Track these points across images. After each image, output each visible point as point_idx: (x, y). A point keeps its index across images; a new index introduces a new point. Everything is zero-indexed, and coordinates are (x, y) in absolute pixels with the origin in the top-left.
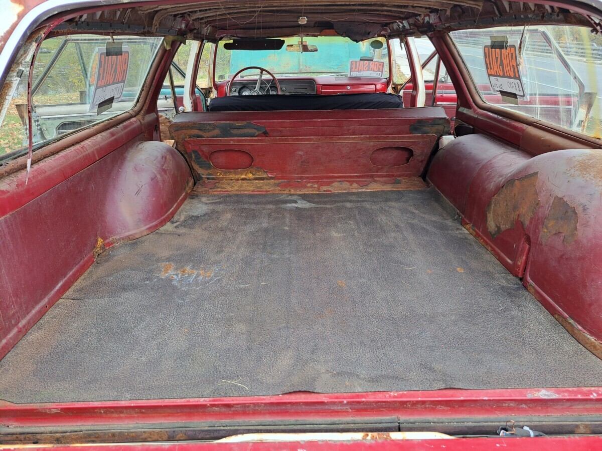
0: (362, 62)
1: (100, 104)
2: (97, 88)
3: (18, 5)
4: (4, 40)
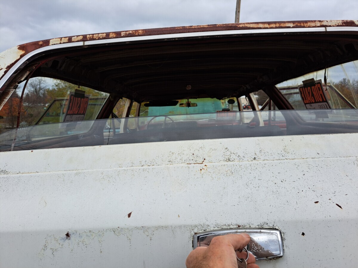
0: (223, 111)
3: (21, 51)
4: (9, 67)
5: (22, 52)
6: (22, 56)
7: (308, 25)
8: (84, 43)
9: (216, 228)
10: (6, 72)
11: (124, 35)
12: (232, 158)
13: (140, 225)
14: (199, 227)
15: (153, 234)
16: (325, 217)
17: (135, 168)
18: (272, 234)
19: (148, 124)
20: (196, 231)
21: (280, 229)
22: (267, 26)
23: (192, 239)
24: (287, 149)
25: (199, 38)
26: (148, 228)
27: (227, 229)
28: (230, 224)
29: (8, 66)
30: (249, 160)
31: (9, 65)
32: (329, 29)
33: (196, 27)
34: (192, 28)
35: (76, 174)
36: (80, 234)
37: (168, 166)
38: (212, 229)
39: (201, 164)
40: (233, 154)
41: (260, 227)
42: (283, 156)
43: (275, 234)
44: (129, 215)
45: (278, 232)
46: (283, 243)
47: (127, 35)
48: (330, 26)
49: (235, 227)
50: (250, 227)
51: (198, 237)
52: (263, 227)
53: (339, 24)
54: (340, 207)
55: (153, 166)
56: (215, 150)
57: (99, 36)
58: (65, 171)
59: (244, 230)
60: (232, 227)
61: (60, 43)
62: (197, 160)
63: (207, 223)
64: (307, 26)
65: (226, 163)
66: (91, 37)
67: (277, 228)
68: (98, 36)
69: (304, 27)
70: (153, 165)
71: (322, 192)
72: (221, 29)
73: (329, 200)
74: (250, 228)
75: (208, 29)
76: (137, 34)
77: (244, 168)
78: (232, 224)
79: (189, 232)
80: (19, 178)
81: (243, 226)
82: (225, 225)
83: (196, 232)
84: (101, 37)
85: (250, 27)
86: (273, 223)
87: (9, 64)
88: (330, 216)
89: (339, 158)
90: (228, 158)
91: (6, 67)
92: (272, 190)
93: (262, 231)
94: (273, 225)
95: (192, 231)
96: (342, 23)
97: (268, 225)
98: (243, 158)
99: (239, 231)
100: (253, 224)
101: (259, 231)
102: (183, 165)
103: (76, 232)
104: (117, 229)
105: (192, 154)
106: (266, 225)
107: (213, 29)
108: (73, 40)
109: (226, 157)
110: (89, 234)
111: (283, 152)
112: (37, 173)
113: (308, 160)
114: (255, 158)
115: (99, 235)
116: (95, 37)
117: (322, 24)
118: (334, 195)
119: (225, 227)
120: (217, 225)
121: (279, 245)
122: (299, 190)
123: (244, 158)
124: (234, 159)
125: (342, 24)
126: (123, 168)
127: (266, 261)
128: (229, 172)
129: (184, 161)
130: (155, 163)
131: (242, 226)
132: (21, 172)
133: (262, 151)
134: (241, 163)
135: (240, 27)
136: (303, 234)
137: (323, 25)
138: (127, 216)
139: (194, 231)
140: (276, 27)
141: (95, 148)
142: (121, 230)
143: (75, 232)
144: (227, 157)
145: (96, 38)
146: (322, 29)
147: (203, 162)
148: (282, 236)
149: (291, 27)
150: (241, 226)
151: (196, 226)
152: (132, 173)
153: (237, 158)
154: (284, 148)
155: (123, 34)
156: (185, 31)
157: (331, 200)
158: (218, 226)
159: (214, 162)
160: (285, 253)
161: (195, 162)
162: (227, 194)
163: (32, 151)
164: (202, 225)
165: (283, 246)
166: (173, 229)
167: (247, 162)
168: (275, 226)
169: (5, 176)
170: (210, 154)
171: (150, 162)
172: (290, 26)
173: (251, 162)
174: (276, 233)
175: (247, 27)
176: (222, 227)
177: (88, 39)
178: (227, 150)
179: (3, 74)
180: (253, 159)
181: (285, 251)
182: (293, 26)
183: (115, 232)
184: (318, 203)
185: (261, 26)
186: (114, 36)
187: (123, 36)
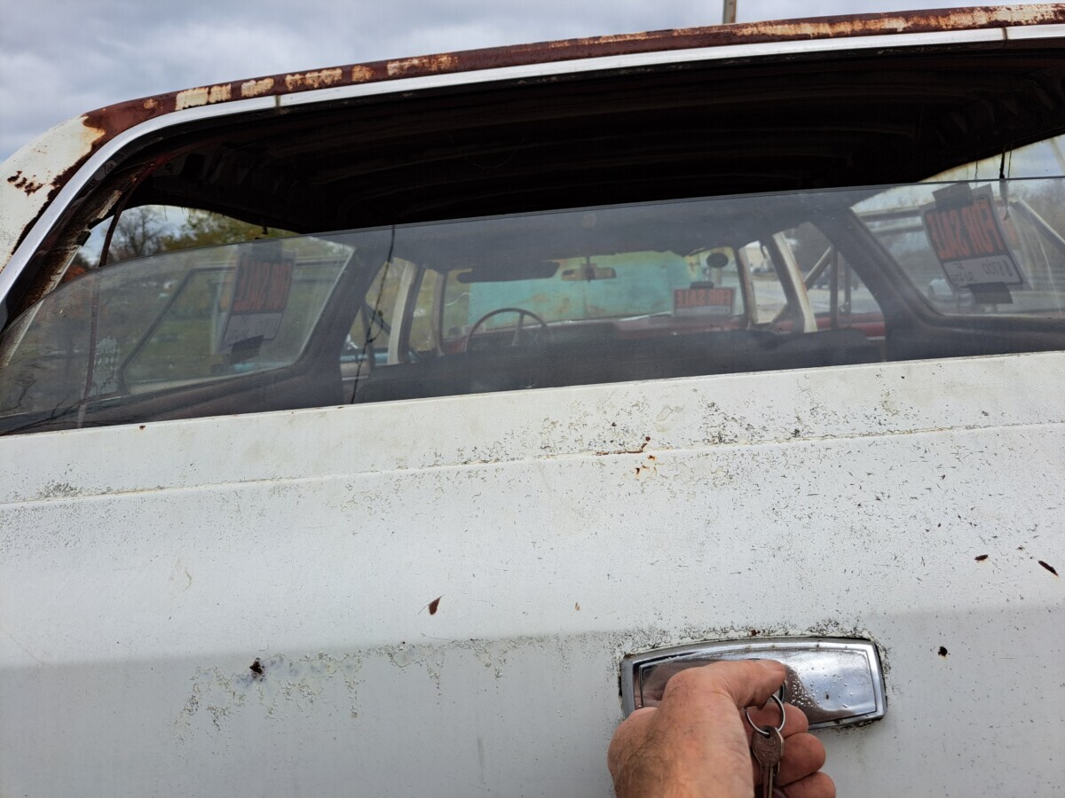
0: (694, 292)
1: (235, 345)
2: (232, 314)
3: (95, 130)
4: (61, 181)
5: (97, 134)
6: (96, 146)
7: (952, 23)
8: (278, 102)
9: (688, 640)
10: (52, 196)
11: (396, 70)
12: (728, 433)
13: (464, 634)
14: (637, 639)
15: (505, 660)
16: (1008, 600)
17: (443, 468)
18: (852, 652)
19: (471, 335)
20: (628, 649)
21: (876, 637)
22: (825, 29)
23: (616, 674)
24: (892, 403)
25: (622, 72)
26: (490, 643)
27: (720, 642)
28: (729, 625)
29: (59, 177)
30: (781, 439)
31: (61, 173)
32: (1015, 34)
33: (611, 41)
34: (600, 44)
35: (274, 491)
36: (291, 664)
37: (541, 460)
38: (675, 642)
39: (638, 452)
40: (732, 422)
41: (817, 634)
42: (880, 424)
43: (859, 652)
44: (433, 608)
45: (869, 648)
46: (884, 679)
47: (404, 73)
48: (1018, 24)
49: (744, 634)
50: (786, 634)
51: (636, 666)
52: (825, 632)
53: (1046, 17)
54: (1052, 570)
55: (499, 463)
56: (678, 409)
57: (323, 77)
58: (241, 482)
59: (769, 645)
60: (732, 635)
61: (208, 103)
62: (626, 440)
63: (661, 625)
64: (946, 25)
65: (711, 448)
66: (299, 82)
67: (865, 635)
68: (319, 77)
69: (938, 29)
70: (497, 460)
71: (997, 526)
72: (687, 43)
73: (1020, 551)
74: (787, 637)
75: (647, 46)
76: (434, 68)
77: (765, 460)
78: (732, 628)
79: (608, 651)
80: (110, 507)
81: (767, 631)
82: (714, 630)
83: (629, 651)
84: (328, 81)
85: (773, 35)
86: (853, 622)
87: (59, 170)
88: (1022, 598)
89: (1047, 425)
90: (716, 434)
91: (52, 180)
92: (849, 525)
93: (823, 644)
94: (855, 629)
95: (618, 650)
96: (1054, 12)
97: (840, 627)
98: (760, 431)
99: (754, 646)
100: (794, 627)
101: (812, 644)
102: (584, 456)
103: (281, 660)
104: (398, 646)
105: (609, 426)
106: (835, 629)
107: (661, 46)
108: (245, 92)
109: (712, 430)
110: (317, 664)
111: (880, 410)
112: (159, 492)
113: (955, 432)
114: (797, 431)
115: (348, 667)
116: (309, 82)
117: (993, 19)
118: (1035, 534)
119: (712, 636)
120: (689, 631)
121: (871, 685)
122: (927, 521)
123: (764, 433)
124: (736, 436)
125: (1055, 15)
126: (411, 471)
127: (836, 733)
128: (721, 474)
129: (586, 446)
130: (502, 453)
131: (764, 631)
132: (115, 489)
133: (818, 409)
134: (756, 448)
135: (743, 35)
136: (943, 652)
137: (996, 21)
138: (427, 610)
139: (623, 650)
140: (853, 30)
141: (325, 413)
142: (410, 650)
143: (277, 659)
144: (714, 432)
145: (312, 85)
146: (995, 35)
147: (643, 447)
148: (879, 657)
149: (900, 30)
150: (759, 632)
151: (628, 635)
152: (438, 484)
153: (745, 431)
154: (884, 398)
155: (395, 67)
156: (579, 54)
157: (1024, 552)
158: (692, 634)
159: (677, 448)
160: (890, 707)
161: (620, 448)
162: (715, 539)
163: (142, 427)
164: (647, 633)
165: (884, 687)
166: (560, 645)
167: (774, 445)
168: (859, 629)
169: (69, 500)
170: (661, 423)
171: (488, 452)
172: (895, 27)
173: (786, 444)
174: (863, 651)
175: (764, 34)
176: (705, 637)
177: (290, 88)
178: (713, 409)
179: (46, 200)
180: (791, 436)
181: (889, 702)
182: (904, 28)
183: (394, 657)
184: (986, 560)
185: (808, 29)
186: (368, 75)
187: (394, 74)
